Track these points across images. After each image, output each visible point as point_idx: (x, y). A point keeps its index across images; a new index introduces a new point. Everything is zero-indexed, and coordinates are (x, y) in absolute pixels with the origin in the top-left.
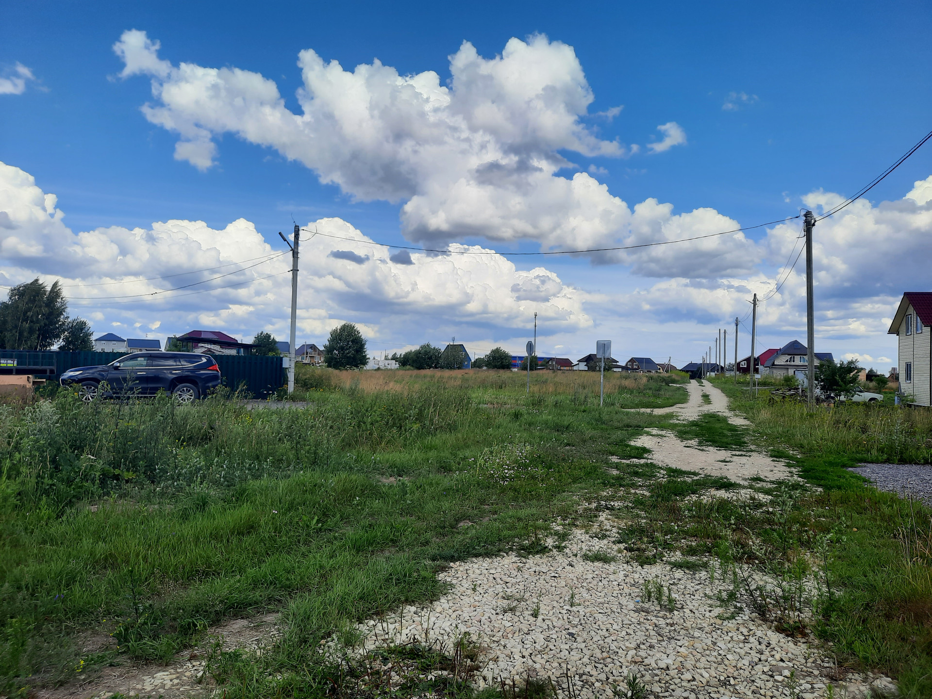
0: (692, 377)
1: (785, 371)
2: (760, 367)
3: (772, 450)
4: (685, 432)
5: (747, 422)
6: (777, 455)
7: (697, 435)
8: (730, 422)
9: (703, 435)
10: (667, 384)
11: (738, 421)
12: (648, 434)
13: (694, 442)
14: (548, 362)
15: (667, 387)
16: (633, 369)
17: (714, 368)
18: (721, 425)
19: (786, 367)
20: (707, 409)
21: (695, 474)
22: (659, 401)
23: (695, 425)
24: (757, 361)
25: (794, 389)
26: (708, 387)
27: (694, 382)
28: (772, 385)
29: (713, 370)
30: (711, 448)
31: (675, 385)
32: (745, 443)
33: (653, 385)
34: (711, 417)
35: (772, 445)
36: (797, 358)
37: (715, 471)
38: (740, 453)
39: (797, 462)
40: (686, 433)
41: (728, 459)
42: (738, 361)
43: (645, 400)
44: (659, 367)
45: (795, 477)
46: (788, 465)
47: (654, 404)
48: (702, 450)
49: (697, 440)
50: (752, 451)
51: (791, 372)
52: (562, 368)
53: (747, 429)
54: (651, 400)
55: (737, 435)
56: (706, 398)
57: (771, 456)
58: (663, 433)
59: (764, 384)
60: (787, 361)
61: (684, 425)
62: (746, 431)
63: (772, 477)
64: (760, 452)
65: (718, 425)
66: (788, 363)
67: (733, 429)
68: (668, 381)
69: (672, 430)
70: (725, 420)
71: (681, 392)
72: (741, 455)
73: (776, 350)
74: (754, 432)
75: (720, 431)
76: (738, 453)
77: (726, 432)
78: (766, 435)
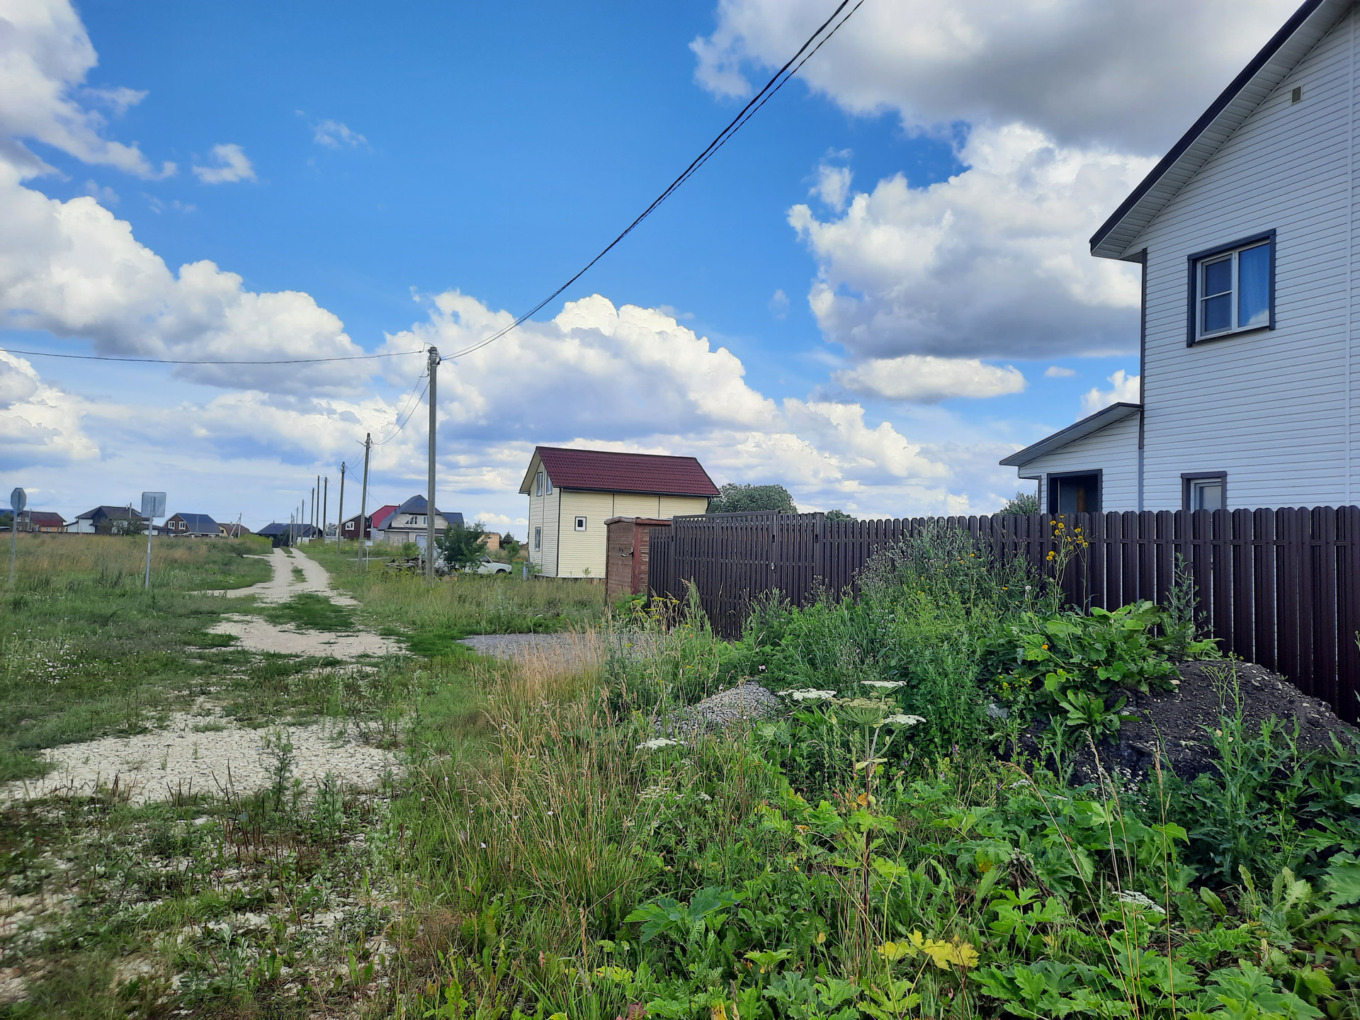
0: (276, 545)
1: (405, 537)
2: (372, 530)
3: (382, 629)
4: (276, 616)
5: (355, 602)
6: (386, 633)
7: (293, 619)
8: (332, 603)
9: (301, 618)
10: (240, 554)
11: (343, 601)
12: (228, 620)
13: (291, 626)
15: (239, 560)
16: (178, 532)
17: (308, 530)
18: (322, 606)
19: (405, 531)
20: (300, 588)
21: (297, 656)
22: (231, 580)
23: (288, 608)
24: (369, 521)
25: (413, 560)
26: (301, 559)
27: (278, 552)
28: (387, 555)
29: (306, 534)
30: (312, 631)
31: (251, 556)
32: (352, 623)
33: (217, 556)
34: (307, 598)
35: (381, 624)
36: (421, 519)
37: (321, 652)
38: (346, 634)
39: (407, 638)
40: (278, 617)
41: (332, 641)
42: (343, 521)
43: (210, 578)
44: (221, 529)
45: (404, 651)
46: (398, 642)
47: (224, 584)
48: (302, 634)
49: (293, 623)
50: (359, 631)
51: (412, 537)
52: (43, 529)
53: (354, 610)
54: (219, 577)
55: (342, 616)
56: (298, 573)
57: (381, 635)
58: (248, 618)
59: (377, 553)
60: (407, 523)
61: (274, 609)
62: (353, 611)
63: (382, 652)
64: (368, 632)
65: (318, 607)
66: (409, 525)
67: (337, 610)
68: (240, 552)
69: (259, 614)
70: (326, 600)
71: (262, 566)
72: (348, 636)
73: (394, 508)
74: (362, 612)
75: (322, 612)
76: (343, 634)
77: (328, 613)
78: (377, 614)
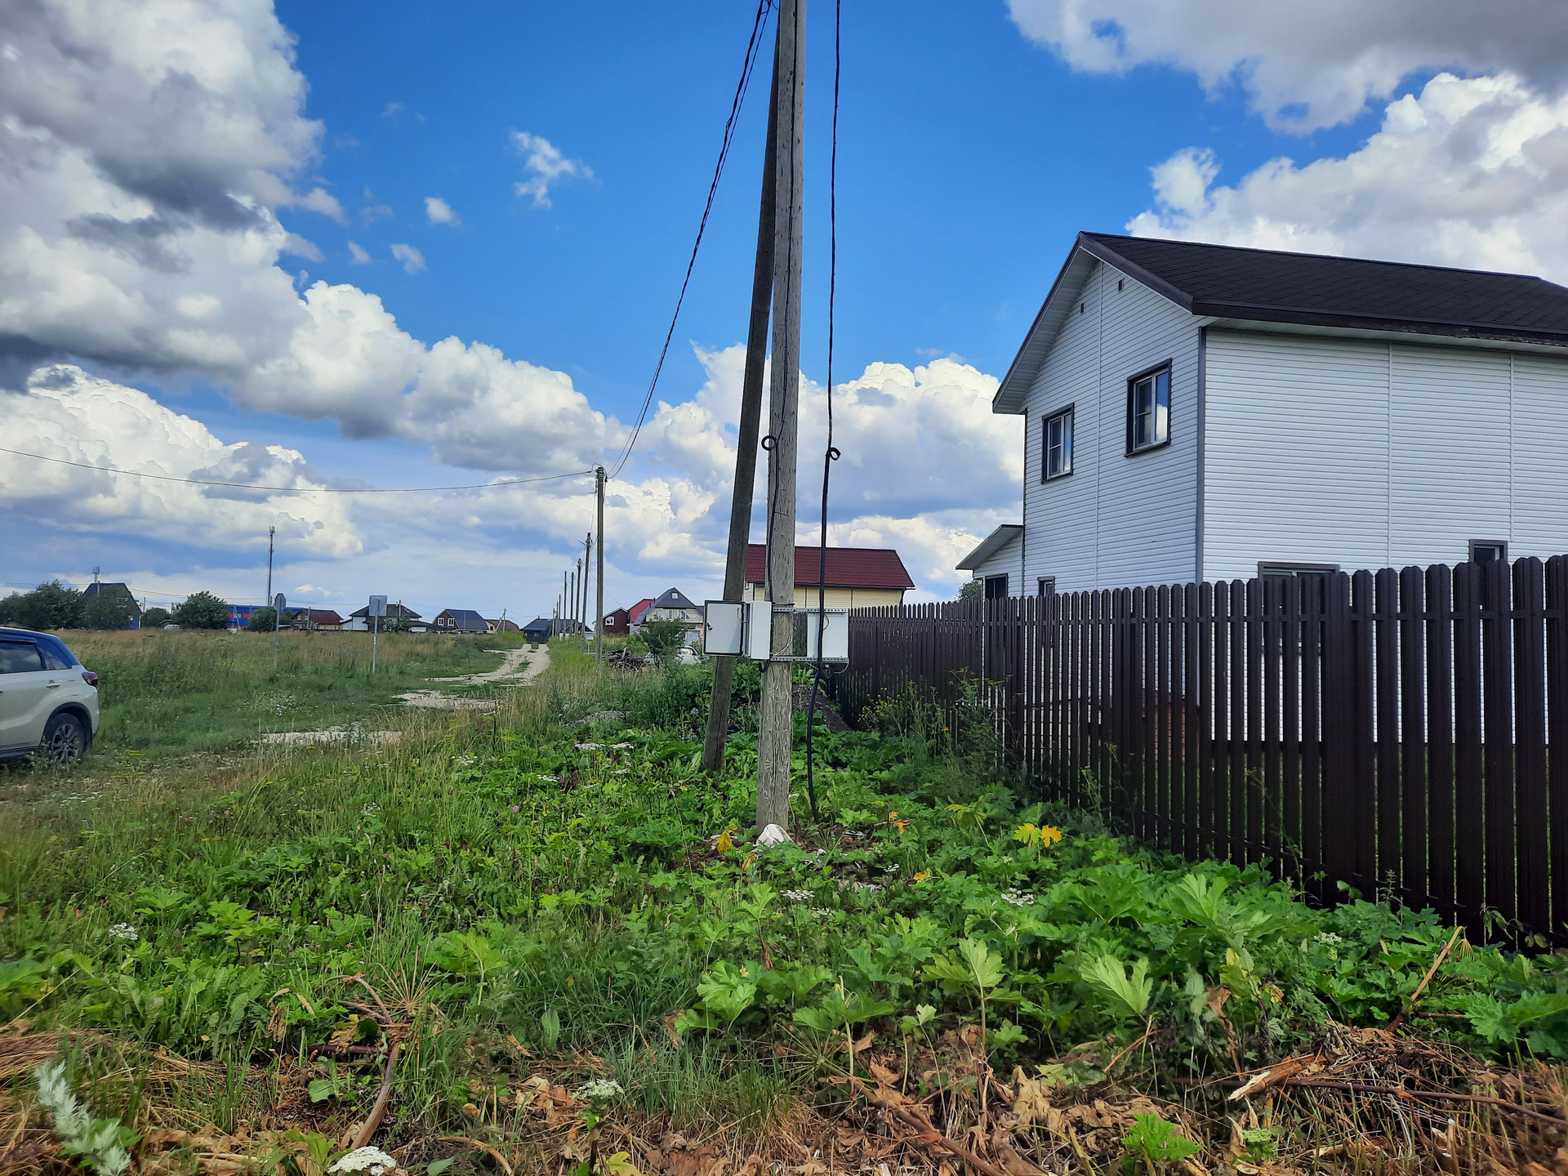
2: (631, 625)
10: (481, 650)
14: (296, 615)
15: (477, 654)
16: (445, 629)
20: (510, 676)
23: (472, 687)
24: (627, 616)
26: (538, 654)
27: (525, 647)
29: (568, 630)
31: (493, 651)
36: (675, 613)
44: (489, 626)
52: (321, 627)
56: (524, 666)
71: (496, 659)
73: (650, 601)
